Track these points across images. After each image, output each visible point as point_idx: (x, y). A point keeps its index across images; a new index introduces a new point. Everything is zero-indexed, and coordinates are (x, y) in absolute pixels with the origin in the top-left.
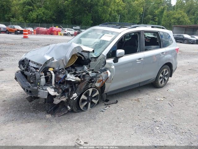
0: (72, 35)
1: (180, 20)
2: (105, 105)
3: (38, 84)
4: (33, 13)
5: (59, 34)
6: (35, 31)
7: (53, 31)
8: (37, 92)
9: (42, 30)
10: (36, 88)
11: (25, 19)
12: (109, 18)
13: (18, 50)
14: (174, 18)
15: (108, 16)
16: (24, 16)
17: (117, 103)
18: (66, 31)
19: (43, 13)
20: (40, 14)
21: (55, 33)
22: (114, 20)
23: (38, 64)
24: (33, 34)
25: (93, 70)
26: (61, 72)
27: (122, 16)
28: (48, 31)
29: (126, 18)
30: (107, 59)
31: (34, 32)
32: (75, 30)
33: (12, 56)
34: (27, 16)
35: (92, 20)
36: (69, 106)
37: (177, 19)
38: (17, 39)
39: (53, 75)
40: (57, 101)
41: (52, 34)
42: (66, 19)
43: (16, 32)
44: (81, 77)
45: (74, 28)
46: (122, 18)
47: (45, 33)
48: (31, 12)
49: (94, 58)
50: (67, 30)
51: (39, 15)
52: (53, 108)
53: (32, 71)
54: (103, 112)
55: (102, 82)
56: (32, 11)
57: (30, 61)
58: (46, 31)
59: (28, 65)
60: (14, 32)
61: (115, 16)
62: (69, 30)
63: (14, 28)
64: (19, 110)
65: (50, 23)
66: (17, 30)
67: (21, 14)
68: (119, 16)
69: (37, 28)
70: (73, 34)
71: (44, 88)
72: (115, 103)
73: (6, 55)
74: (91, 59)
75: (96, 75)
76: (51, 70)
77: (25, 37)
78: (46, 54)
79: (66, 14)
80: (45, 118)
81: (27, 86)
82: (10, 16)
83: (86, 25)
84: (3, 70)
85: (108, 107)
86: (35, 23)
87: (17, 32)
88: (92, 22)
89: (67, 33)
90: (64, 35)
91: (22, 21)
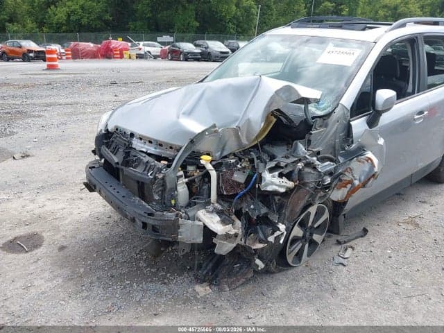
0: (155, 57)
1: (399, 11)
2: (339, 243)
3: (173, 202)
4: (58, 9)
5: (125, 56)
6: (70, 52)
7: (111, 50)
8: (175, 226)
9: (85, 48)
10: (170, 215)
11: (41, 24)
12: (236, 14)
13: (48, 101)
14: (385, 6)
15: (234, 8)
16: (37, 18)
17: (365, 234)
18: (140, 49)
19: (82, 7)
20: (75, 10)
21: (117, 54)
22: (248, 16)
23: (161, 145)
24: (64, 58)
25: (318, 153)
26: (235, 165)
27: (265, 7)
28: (99, 49)
29: (275, 12)
30: (351, 117)
31: (67, 54)
32: (163, 43)
33: (39, 116)
34: (45, 18)
35: (196, 19)
36: (260, 258)
37: (392, 7)
38: (34, 73)
39: (213, 174)
40: (224, 248)
41: (109, 57)
42: (135, 21)
43: (26, 57)
44: (295, 176)
45: (159, 39)
46: (265, 12)
47: (93, 55)
48: (52, 7)
49: (320, 117)
50: (144, 45)
51: (72, 12)
52: (211, 265)
53: (147, 166)
54: (344, 265)
55: (349, 186)
56: (55, 5)
57: (132, 135)
58: (95, 49)
59: (129, 147)
60: (21, 56)
61: (250, 7)
62: (149, 46)
63: (20, 47)
64: (113, 277)
65: (99, 31)
66: (28, 50)
67: (30, 14)
68: (258, 8)
69: (73, 44)
70: (159, 54)
71: (191, 214)
72: (362, 237)
73: (22, 114)
74: (312, 121)
75: (335, 169)
76: (205, 160)
77: (51, 67)
78: (184, 114)
79: (134, 7)
80: (195, 298)
81: (142, 213)
82: (4, 19)
83: (184, 32)
84: (28, 156)
85: (350, 250)
86: (64, 32)
87: (29, 57)
88: (198, 24)
89: (143, 53)
90: (137, 57)
91: (33, 29)
